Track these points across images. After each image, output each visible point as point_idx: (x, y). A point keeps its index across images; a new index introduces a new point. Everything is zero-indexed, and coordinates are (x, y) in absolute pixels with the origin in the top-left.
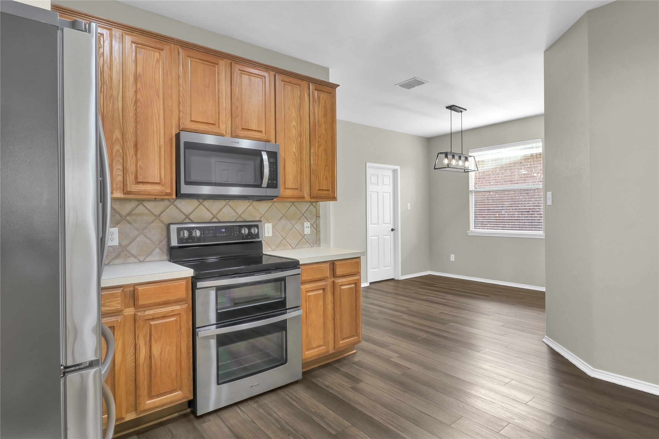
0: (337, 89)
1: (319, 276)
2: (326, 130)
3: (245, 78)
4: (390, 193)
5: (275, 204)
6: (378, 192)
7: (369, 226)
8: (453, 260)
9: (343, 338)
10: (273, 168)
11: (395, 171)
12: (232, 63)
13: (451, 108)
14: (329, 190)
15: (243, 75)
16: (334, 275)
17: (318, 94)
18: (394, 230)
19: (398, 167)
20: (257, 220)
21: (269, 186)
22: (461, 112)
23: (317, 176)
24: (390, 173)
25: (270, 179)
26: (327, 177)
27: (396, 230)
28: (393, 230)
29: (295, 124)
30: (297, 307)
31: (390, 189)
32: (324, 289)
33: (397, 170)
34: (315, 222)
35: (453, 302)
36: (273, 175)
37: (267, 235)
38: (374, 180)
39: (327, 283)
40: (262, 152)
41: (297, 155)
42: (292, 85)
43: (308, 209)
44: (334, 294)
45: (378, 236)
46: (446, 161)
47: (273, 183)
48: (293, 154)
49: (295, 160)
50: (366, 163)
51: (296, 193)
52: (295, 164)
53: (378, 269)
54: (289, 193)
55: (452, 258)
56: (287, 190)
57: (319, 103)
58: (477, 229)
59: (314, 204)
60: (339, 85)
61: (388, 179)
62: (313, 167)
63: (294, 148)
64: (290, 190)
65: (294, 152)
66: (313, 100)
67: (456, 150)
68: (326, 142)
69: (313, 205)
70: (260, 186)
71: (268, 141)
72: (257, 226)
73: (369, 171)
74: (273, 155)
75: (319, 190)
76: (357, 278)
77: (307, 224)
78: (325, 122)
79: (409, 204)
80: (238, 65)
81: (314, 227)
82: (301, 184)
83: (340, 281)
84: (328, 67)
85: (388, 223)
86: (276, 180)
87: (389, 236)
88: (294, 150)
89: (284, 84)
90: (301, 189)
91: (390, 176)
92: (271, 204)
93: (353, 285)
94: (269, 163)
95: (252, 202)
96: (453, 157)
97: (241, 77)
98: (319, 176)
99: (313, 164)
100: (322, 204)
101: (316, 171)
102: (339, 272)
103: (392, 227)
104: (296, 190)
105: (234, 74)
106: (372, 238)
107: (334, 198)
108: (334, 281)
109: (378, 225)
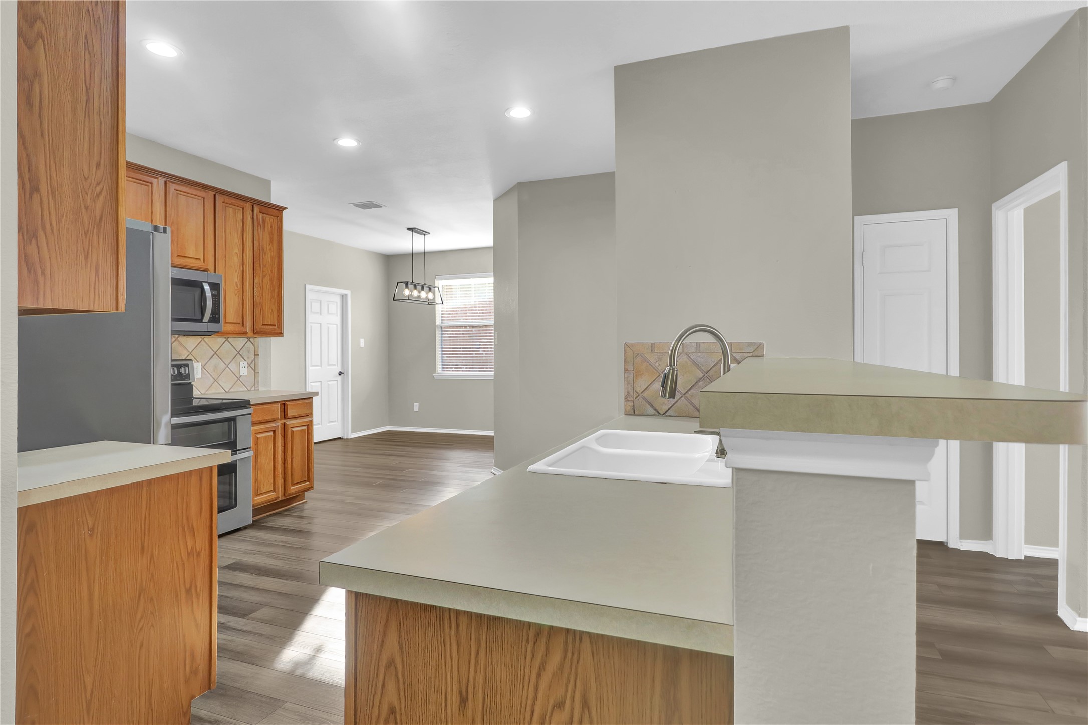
0: (284, 212)
1: (269, 418)
2: (272, 258)
3: (182, 199)
4: (337, 325)
5: (206, 339)
6: (321, 324)
7: (310, 369)
8: (417, 410)
9: (294, 484)
10: (215, 301)
11: (344, 297)
12: (168, 182)
13: (412, 230)
14: (275, 325)
15: (179, 195)
16: (285, 416)
17: (263, 217)
18: (343, 373)
19: (348, 292)
20: (184, 358)
21: (211, 321)
22: (425, 235)
23: (261, 310)
24: (338, 299)
25: (213, 313)
26: (272, 311)
27: (345, 373)
28: (340, 374)
29: (237, 251)
30: (248, 449)
31: (337, 319)
32: (274, 432)
33: (346, 295)
34: (252, 362)
35: (413, 454)
36: (215, 308)
37: (196, 376)
38: (316, 307)
39: (277, 425)
40: (204, 283)
41: (239, 286)
42: (234, 207)
43: (244, 345)
44: (284, 437)
45: (321, 382)
46: (407, 292)
47: (215, 319)
48: (235, 284)
49: (237, 291)
50: (305, 285)
51: (237, 328)
52: (237, 295)
53: (320, 426)
54: (230, 328)
55: (416, 406)
56: (227, 325)
57: (264, 228)
58: (444, 371)
59: (252, 340)
60: (287, 208)
61: (335, 307)
62: (257, 299)
63: (235, 278)
64: (231, 325)
65: (236, 283)
66: (258, 224)
67: (419, 280)
68: (272, 271)
69: (250, 341)
70: (201, 321)
71: (206, 270)
72: (187, 365)
73: (310, 296)
74: (215, 286)
75: (263, 325)
76: (309, 419)
77: (243, 364)
78: (271, 249)
79: (362, 340)
80: (174, 185)
81: (251, 367)
82: (243, 318)
83: (290, 423)
84: (270, 180)
85: (334, 365)
86: (218, 313)
87: (336, 382)
88: (236, 280)
89: (226, 207)
90: (243, 324)
91: (337, 303)
92: (201, 339)
93: (305, 427)
94: (213, 295)
95: (178, 337)
96: (415, 287)
97: (177, 197)
98: (264, 308)
99: (258, 296)
100: (261, 341)
101: (260, 303)
102: (291, 412)
103: (340, 370)
104: (238, 325)
105: (169, 194)
106: (312, 384)
107: (280, 334)
108: (284, 423)
109: (321, 367)
